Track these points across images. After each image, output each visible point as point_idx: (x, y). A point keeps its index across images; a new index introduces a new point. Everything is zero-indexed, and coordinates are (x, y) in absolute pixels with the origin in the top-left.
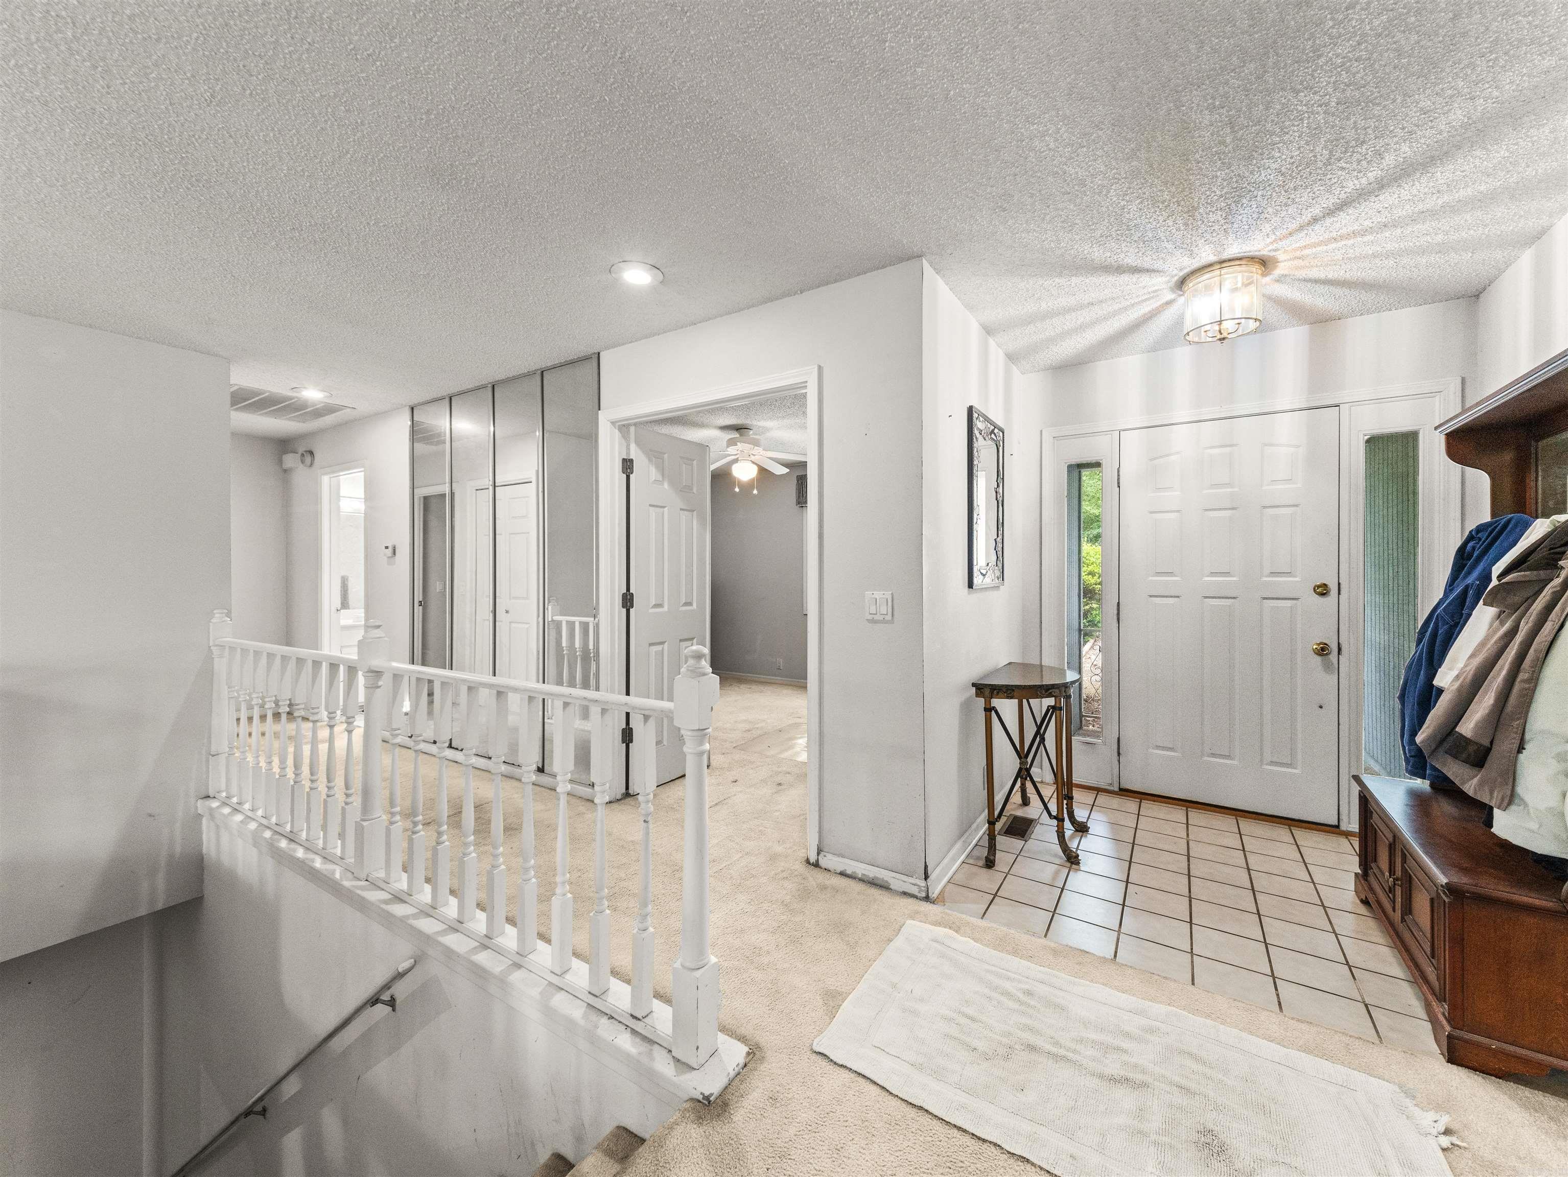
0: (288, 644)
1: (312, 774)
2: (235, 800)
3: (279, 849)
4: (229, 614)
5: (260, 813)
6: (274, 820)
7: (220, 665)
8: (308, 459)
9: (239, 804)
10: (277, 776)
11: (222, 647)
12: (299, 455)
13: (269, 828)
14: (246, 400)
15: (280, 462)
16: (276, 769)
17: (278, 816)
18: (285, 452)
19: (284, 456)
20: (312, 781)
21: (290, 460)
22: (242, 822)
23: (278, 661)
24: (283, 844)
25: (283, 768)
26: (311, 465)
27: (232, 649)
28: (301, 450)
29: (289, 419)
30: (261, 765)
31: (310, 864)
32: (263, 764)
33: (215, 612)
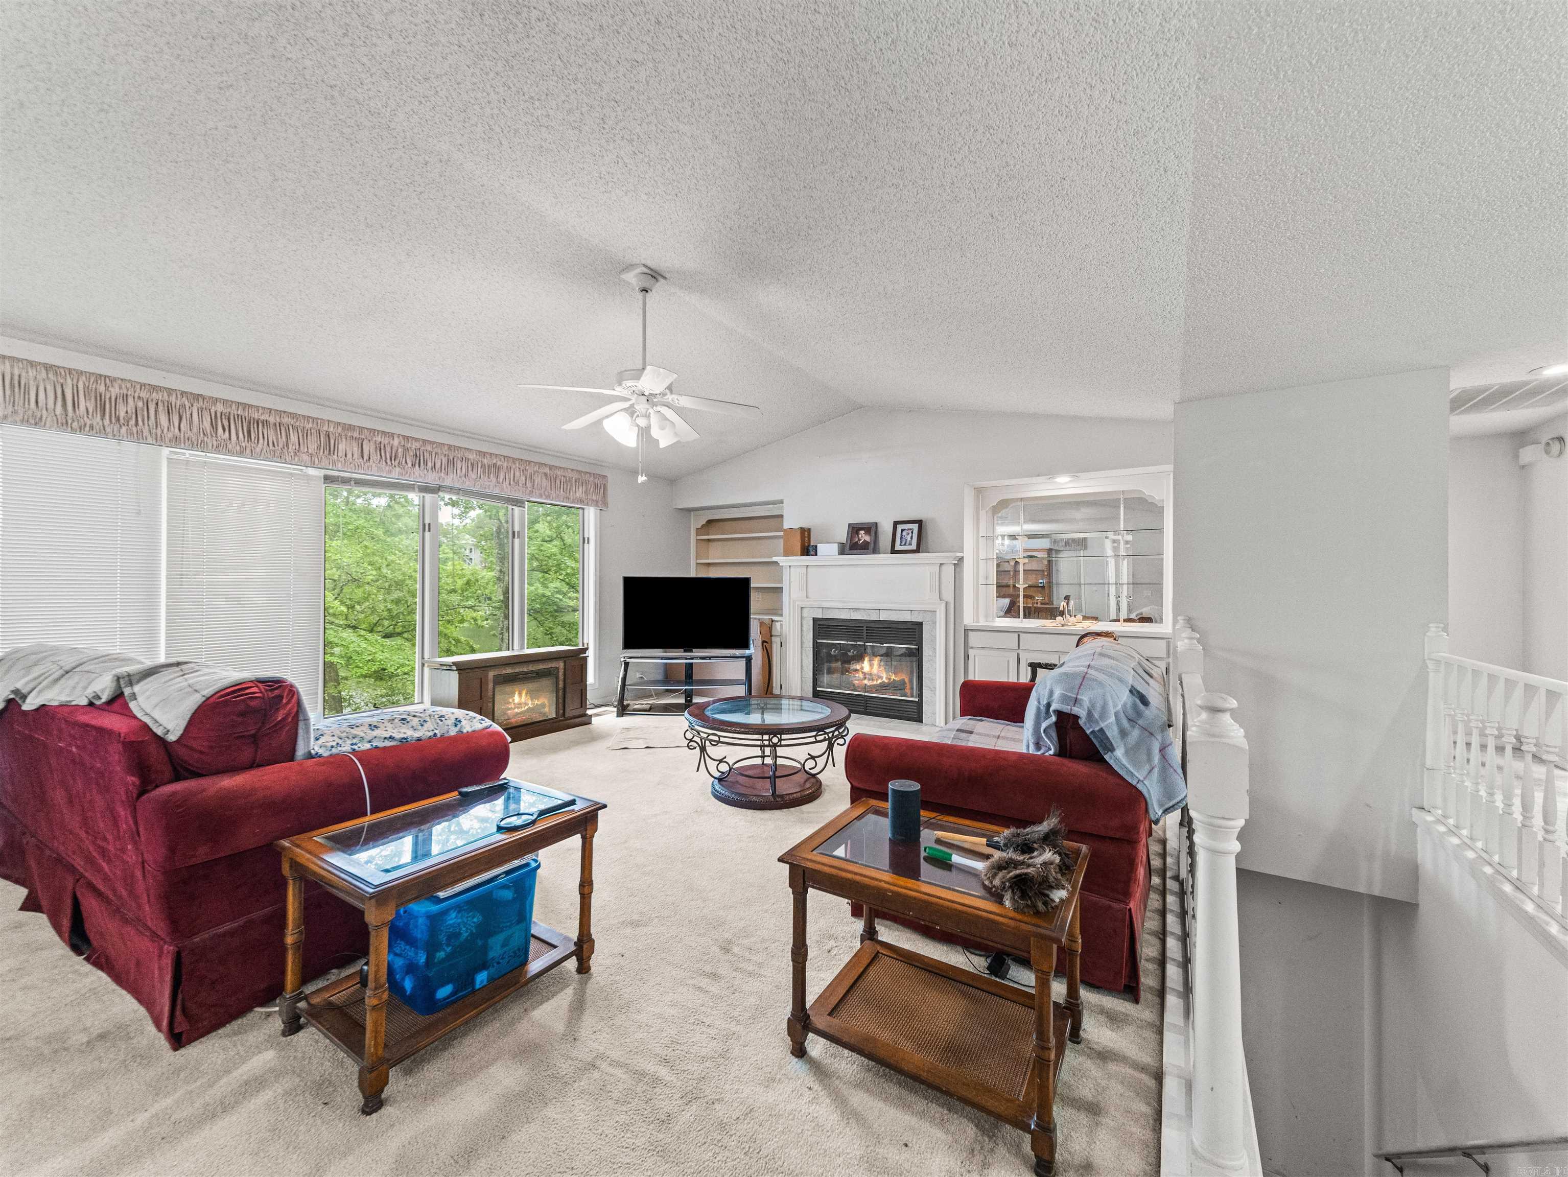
0: (1526, 669)
1: (1546, 822)
2: (1451, 821)
3: (1503, 892)
4: (1445, 629)
5: (1479, 844)
6: (1496, 858)
7: (1435, 680)
8: (1556, 447)
9: (1457, 827)
10: (1501, 812)
11: (1438, 662)
12: (1541, 447)
13: (1490, 865)
14: (1470, 400)
15: (1516, 456)
16: (1499, 804)
17: (1502, 855)
18: (1523, 445)
19: (1521, 450)
20: (1547, 831)
21: (1528, 454)
22: (1458, 845)
23: (1501, 685)
24: (1508, 888)
25: (1508, 805)
26: (1561, 453)
27: (1448, 665)
28: (1545, 438)
29: (1527, 407)
30: (1480, 793)
31: (1544, 925)
32: (1483, 793)
33: (1431, 625)
